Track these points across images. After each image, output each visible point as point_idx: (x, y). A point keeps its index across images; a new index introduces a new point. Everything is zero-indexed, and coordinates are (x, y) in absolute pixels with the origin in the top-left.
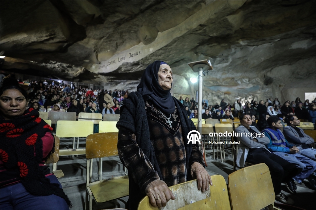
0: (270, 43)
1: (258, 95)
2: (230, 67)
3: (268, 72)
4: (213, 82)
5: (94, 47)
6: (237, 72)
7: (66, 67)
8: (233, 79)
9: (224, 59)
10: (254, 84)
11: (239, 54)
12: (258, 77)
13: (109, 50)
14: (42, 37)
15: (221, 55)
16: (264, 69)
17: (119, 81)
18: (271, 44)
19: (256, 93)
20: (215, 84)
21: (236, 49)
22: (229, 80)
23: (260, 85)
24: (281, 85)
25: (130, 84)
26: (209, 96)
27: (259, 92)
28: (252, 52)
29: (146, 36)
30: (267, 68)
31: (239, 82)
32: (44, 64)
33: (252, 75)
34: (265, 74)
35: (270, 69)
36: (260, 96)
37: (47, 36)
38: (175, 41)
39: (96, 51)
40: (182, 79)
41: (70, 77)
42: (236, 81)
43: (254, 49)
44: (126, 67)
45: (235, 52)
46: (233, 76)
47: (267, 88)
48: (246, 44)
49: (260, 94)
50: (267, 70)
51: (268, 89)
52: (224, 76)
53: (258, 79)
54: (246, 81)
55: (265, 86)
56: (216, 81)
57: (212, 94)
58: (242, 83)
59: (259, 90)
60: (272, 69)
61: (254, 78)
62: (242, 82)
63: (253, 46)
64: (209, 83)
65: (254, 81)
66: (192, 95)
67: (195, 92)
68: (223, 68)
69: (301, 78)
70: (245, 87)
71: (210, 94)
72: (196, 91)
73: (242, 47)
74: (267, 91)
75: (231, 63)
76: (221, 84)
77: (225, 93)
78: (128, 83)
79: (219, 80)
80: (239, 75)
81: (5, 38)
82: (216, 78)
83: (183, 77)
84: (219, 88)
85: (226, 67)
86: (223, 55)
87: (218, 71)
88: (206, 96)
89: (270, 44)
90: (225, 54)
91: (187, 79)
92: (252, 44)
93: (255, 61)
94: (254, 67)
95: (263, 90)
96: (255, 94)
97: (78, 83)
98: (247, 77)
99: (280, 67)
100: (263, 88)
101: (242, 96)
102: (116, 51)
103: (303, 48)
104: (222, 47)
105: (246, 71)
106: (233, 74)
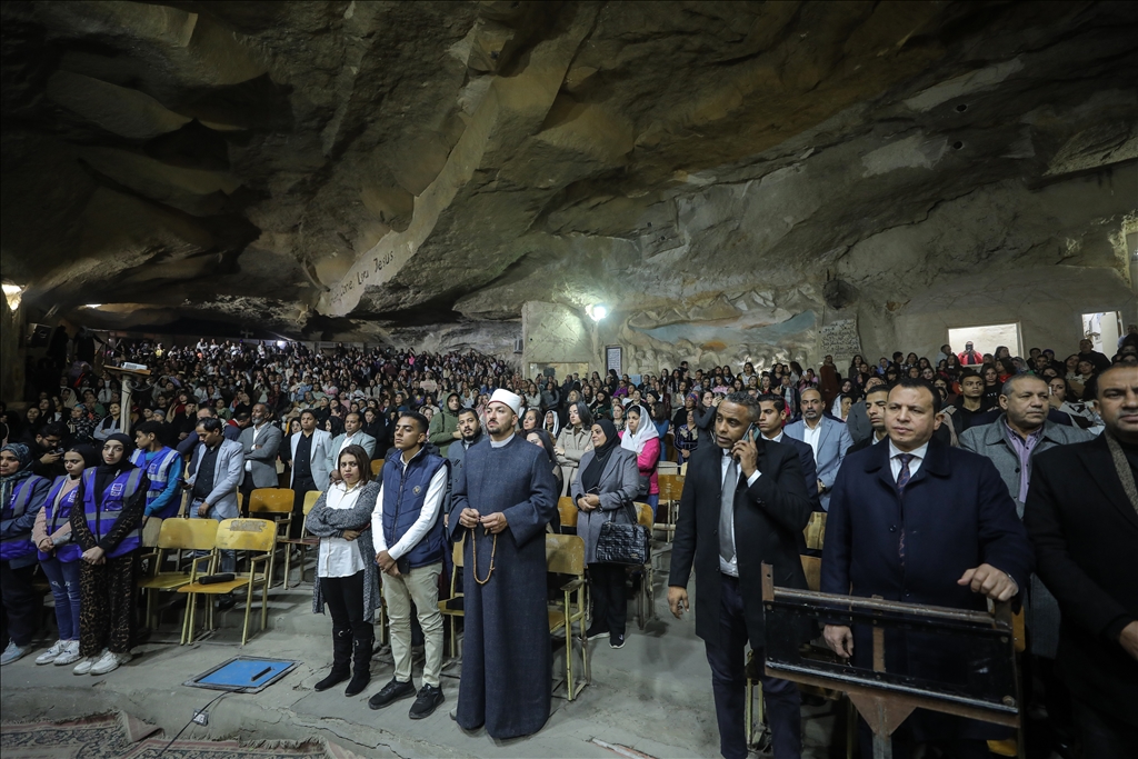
0: (790, 164)
1: (808, 346)
2: (695, 260)
3: (838, 258)
4: (659, 314)
5: (293, 251)
6: (726, 272)
7: (265, 306)
8: (720, 295)
9: (663, 238)
10: (795, 306)
11: (705, 215)
12: (805, 280)
13: (334, 254)
14: (135, 257)
15: (646, 225)
16: (818, 251)
17: (420, 329)
18: (798, 170)
19: (803, 341)
20: (666, 320)
21: (691, 198)
22: (709, 301)
23: (816, 310)
24: (894, 304)
25: (452, 334)
26: (644, 362)
27: (811, 334)
28: (747, 201)
29: (381, 213)
30: (827, 246)
31: (742, 306)
32: (208, 305)
33: (781, 276)
34: (832, 269)
35: (841, 249)
36: (814, 348)
37: (144, 254)
38: (450, 219)
39: (305, 259)
40: (556, 314)
41: (294, 330)
42: (733, 302)
43: (749, 190)
44: (381, 298)
45: (693, 210)
46: (718, 287)
47: (838, 318)
48: (713, 179)
49: (814, 341)
50: (834, 252)
51: (841, 322)
52: (689, 291)
53: (808, 289)
54: (765, 299)
55: (830, 313)
56: (670, 309)
57: (656, 352)
58: (749, 307)
59: (813, 329)
60: (849, 248)
61: (793, 286)
62: (752, 304)
63: (746, 181)
64: (647, 316)
65: (794, 296)
66: (593, 362)
67: (600, 353)
68: (675, 264)
69: (961, 272)
70: (765, 319)
71: (649, 354)
72: (604, 350)
73: (705, 192)
74: (837, 329)
75: (692, 244)
76: (683, 317)
77: (705, 348)
78: (443, 332)
79: (677, 303)
80: (735, 280)
81: (51, 277)
82: (668, 299)
83: (559, 307)
84: (683, 330)
85: (684, 259)
86: (649, 225)
87: (667, 274)
88: (635, 364)
89: (791, 168)
90: (657, 223)
91: (578, 311)
92: (732, 178)
93: (768, 230)
94: (774, 250)
95: (824, 329)
96: (797, 344)
97: (320, 343)
98: (766, 286)
99: (878, 239)
100: (823, 322)
101: (756, 355)
102: (354, 255)
103: (914, 165)
104: (636, 200)
105: (753, 268)
106: (714, 280)
